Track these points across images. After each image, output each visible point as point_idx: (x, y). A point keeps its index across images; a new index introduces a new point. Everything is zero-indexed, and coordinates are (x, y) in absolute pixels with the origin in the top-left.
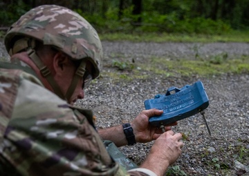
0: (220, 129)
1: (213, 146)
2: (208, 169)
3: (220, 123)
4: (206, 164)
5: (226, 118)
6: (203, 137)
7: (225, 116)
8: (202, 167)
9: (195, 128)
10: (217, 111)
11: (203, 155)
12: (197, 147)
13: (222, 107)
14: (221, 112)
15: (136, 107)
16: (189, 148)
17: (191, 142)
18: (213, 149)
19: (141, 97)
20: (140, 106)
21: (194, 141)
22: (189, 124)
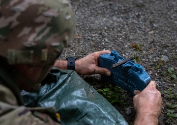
0: (169, 34)
1: (166, 54)
2: (165, 81)
3: (168, 27)
4: (162, 75)
5: (173, 21)
6: (155, 46)
7: (171, 19)
8: (160, 79)
9: (145, 35)
10: (162, 14)
11: (158, 66)
12: (150, 57)
13: (167, 8)
14: (166, 14)
15: (83, 17)
16: (143, 60)
17: (144, 52)
18: (167, 58)
19: (86, 5)
20: (86, 16)
21: (147, 50)
22: (138, 31)
